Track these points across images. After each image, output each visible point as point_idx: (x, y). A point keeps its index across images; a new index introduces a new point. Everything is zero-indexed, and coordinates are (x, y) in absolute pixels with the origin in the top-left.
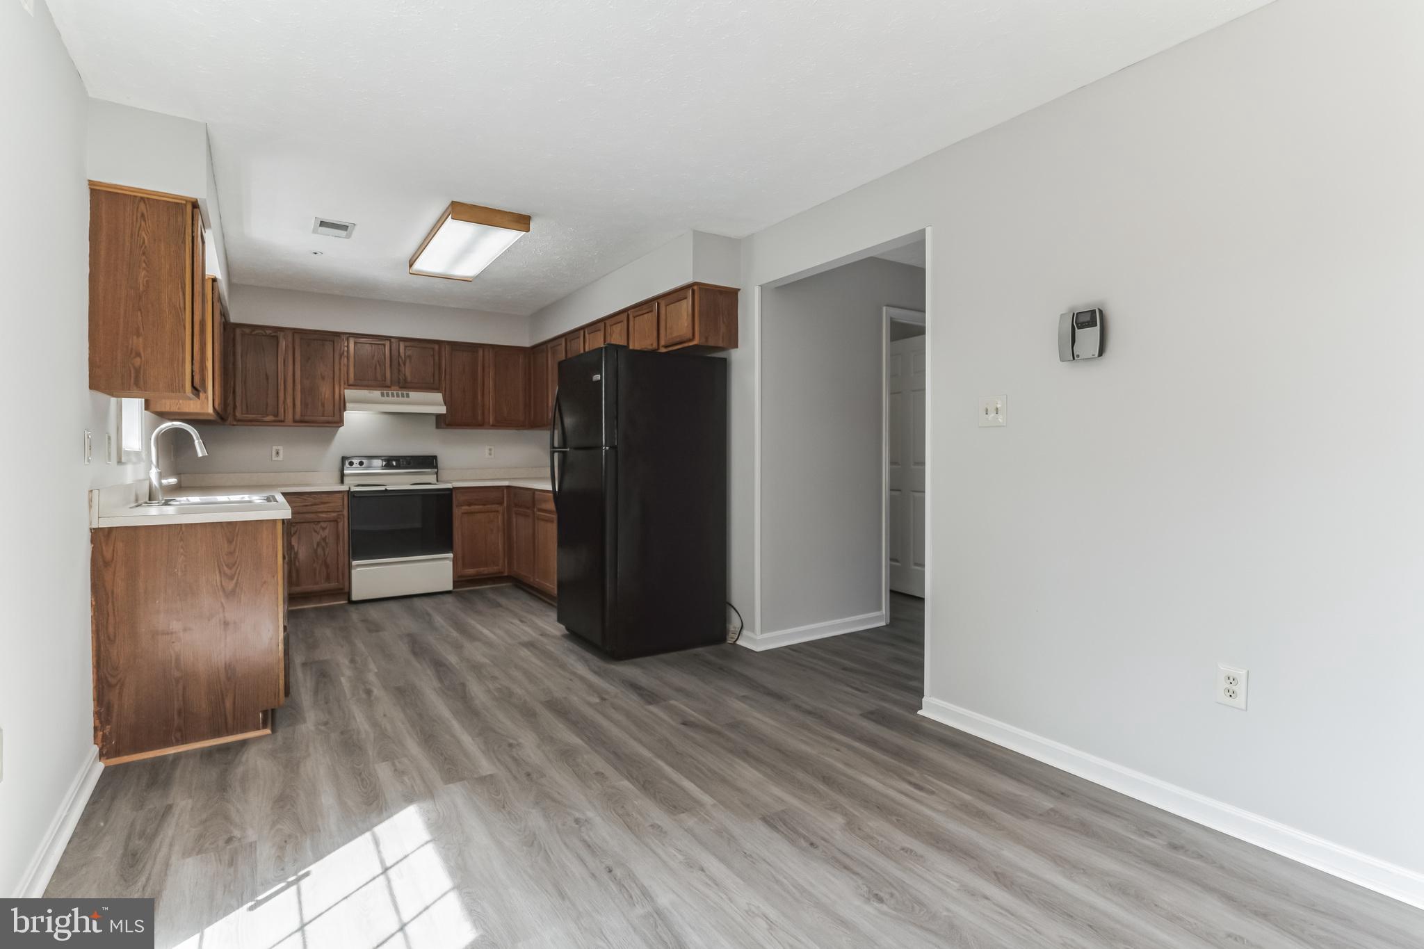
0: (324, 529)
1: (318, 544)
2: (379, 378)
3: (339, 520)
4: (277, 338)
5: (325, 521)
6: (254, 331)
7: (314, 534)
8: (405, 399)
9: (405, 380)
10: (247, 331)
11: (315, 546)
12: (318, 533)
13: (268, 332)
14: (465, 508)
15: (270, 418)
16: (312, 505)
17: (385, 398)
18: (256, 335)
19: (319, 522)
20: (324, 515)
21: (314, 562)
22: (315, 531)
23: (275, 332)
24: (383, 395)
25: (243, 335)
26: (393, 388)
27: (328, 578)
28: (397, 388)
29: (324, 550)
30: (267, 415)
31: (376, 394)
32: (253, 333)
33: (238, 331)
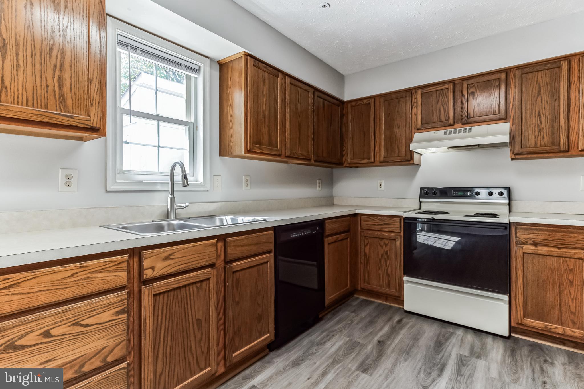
0: (386, 245)
1: (382, 255)
2: (443, 119)
3: (397, 240)
4: (369, 104)
5: (387, 239)
6: (357, 103)
7: (379, 247)
8: (467, 133)
9: (468, 117)
10: (354, 104)
11: (380, 258)
12: (382, 247)
13: (365, 101)
14: (528, 248)
15: (365, 161)
16: (378, 225)
17: (448, 136)
18: (359, 105)
19: (383, 239)
20: (386, 234)
21: (379, 269)
22: (381, 246)
23: (368, 101)
24: (445, 133)
25: (352, 106)
26: (456, 125)
27: (389, 286)
28: (460, 125)
29: (386, 261)
30: (364, 159)
31: (440, 133)
32: (357, 104)
33: (349, 105)
